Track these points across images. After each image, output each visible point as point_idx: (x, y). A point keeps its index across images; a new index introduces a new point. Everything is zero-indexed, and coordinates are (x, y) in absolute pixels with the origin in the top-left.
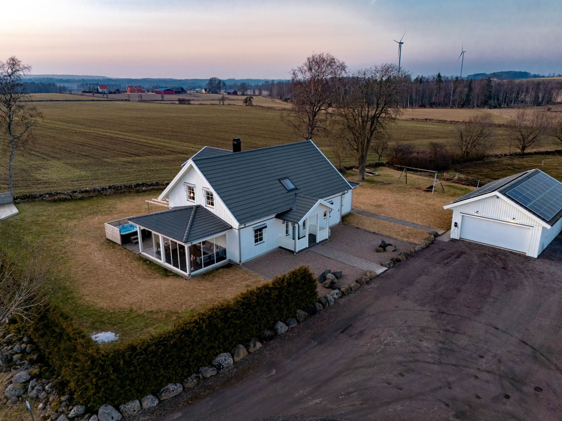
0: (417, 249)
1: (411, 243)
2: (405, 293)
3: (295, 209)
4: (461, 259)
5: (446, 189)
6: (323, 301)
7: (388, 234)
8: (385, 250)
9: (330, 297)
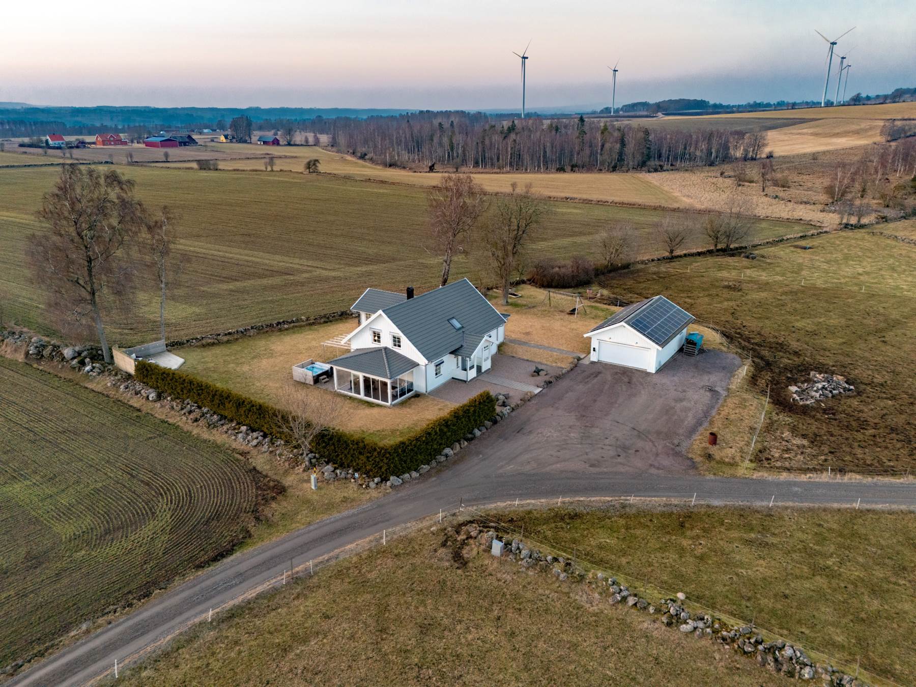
0: (564, 372)
1: (559, 368)
2: (557, 405)
3: (465, 345)
4: (598, 378)
5: (588, 311)
6: (501, 414)
7: (539, 360)
8: (539, 374)
9: (505, 412)
